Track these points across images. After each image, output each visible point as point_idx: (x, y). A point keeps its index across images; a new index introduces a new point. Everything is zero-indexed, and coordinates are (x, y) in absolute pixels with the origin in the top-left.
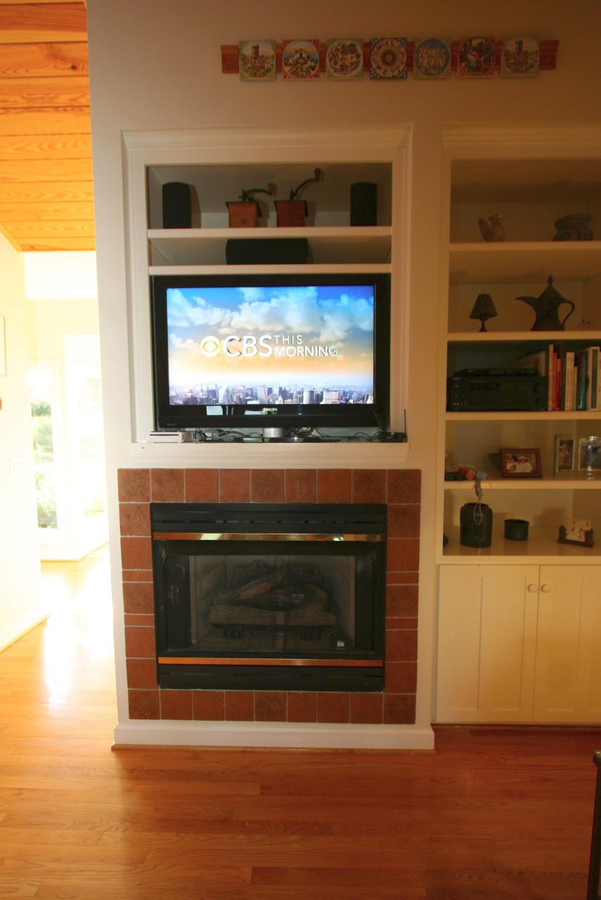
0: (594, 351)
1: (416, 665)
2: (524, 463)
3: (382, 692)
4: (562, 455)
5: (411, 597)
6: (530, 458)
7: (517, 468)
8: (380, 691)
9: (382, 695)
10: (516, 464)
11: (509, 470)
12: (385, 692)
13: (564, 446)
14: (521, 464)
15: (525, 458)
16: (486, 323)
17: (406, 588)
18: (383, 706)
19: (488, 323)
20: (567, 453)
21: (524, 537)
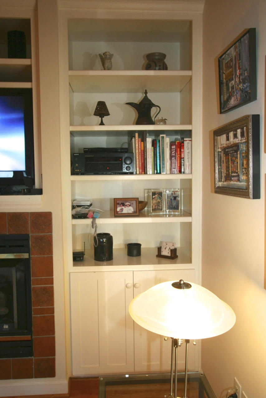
0: (162, 137)
1: (54, 338)
2: (128, 207)
3: (33, 357)
4: (154, 201)
5: (49, 294)
6: (132, 204)
7: (124, 210)
8: (31, 356)
9: (32, 359)
10: (123, 207)
11: (119, 212)
12: (34, 357)
13: (156, 196)
14: (127, 207)
15: (129, 204)
16: (103, 119)
17: (45, 288)
18: (33, 366)
19: (105, 119)
20: (159, 200)
21: (139, 254)
